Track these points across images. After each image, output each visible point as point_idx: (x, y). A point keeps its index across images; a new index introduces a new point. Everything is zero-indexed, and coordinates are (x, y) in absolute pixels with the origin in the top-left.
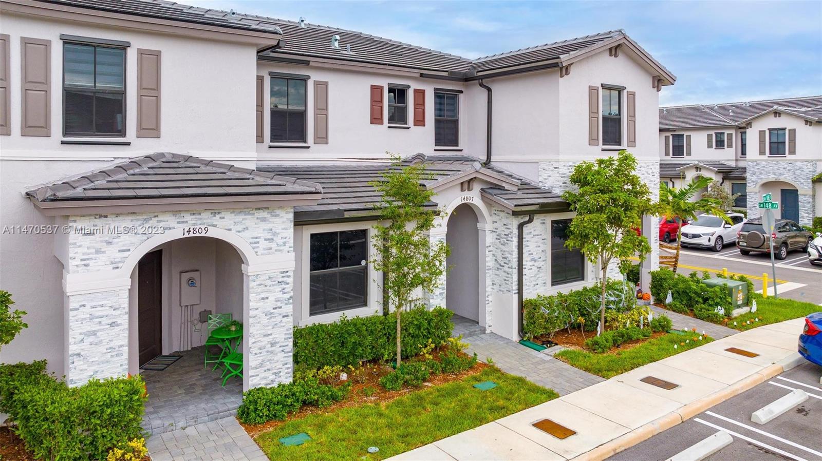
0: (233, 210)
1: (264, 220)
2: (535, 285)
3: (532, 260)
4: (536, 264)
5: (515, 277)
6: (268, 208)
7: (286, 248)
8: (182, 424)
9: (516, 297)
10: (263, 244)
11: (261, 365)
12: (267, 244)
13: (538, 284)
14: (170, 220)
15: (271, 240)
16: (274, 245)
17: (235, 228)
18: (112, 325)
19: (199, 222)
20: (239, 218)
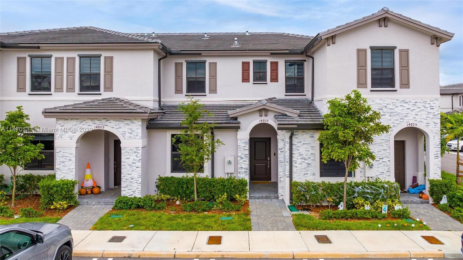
0: (114, 119)
1: (128, 124)
2: (305, 174)
3: (302, 159)
4: (306, 161)
5: (288, 167)
6: (130, 119)
7: (138, 137)
8: (94, 203)
9: (288, 179)
10: (128, 135)
11: (127, 187)
12: (129, 135)
13: (307, 174)
14: (90, 122)
15: (131, 133)
16: (132, 136)
17: (115, 127)
18: (70, 160)
19: (101, 124)
20: (117, 123)
